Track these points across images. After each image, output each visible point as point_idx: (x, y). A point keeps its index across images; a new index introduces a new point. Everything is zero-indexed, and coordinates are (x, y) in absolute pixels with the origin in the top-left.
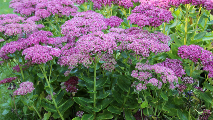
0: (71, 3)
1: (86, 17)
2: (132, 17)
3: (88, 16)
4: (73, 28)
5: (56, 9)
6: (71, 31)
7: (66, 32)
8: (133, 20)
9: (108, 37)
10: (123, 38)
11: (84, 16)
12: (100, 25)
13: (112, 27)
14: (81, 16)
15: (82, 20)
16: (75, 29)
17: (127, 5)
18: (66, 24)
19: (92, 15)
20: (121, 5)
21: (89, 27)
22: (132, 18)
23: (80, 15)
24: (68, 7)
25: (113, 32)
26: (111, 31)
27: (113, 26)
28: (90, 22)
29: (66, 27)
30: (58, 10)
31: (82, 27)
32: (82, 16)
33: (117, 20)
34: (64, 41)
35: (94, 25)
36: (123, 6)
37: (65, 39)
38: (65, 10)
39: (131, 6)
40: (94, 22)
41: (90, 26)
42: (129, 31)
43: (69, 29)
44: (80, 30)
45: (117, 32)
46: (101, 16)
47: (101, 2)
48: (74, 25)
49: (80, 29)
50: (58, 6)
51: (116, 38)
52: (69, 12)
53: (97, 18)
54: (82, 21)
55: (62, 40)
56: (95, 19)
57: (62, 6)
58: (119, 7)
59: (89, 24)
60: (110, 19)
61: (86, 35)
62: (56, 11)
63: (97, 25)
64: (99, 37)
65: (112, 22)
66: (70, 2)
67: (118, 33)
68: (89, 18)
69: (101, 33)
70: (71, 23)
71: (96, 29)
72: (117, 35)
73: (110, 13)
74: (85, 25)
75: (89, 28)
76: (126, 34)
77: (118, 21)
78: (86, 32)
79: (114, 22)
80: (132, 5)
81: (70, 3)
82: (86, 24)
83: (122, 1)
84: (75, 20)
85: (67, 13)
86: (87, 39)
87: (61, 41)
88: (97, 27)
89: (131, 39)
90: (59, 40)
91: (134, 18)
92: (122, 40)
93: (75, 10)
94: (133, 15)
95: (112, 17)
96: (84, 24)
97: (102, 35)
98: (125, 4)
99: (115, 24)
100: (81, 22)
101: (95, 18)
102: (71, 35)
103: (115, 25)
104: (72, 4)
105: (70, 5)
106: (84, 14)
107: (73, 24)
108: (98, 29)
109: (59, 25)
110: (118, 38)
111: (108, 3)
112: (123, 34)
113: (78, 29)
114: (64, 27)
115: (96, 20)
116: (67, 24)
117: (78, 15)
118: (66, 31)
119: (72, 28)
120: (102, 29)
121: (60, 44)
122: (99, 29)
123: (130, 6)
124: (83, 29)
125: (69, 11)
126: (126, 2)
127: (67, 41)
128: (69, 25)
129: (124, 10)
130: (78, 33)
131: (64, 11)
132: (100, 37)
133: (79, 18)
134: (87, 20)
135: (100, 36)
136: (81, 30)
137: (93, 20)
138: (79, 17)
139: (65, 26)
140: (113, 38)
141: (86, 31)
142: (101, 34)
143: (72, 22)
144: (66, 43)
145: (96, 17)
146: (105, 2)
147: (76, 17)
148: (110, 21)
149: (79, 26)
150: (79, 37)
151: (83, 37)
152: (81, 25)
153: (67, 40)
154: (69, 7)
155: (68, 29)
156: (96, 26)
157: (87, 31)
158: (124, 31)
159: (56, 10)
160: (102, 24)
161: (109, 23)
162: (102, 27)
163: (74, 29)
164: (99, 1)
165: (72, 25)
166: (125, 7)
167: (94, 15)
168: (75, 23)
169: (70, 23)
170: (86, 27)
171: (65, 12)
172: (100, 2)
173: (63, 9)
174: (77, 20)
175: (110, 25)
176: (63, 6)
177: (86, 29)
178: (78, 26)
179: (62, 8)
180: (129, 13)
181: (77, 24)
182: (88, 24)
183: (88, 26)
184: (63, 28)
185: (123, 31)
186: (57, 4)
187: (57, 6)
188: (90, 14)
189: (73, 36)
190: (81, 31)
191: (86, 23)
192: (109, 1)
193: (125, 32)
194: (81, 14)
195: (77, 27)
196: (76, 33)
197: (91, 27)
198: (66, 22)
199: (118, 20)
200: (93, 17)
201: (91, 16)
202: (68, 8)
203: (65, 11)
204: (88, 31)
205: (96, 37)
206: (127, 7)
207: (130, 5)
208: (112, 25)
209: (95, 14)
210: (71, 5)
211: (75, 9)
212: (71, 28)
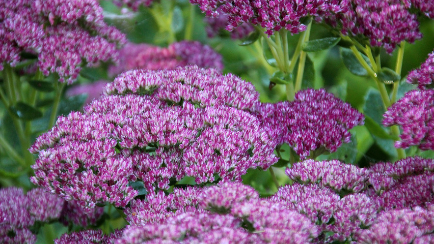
0: (87, 9)
1: (168, 94)
2: (412, 112)
3: (179, 93)
4: (97, 156)
5: (7, 39)
6: (85, 174)
7: (58, 179)
8: (415, 130)
9: (281, 218)
10: (356, 217)
11: (155, 90)
12: (236, 145)
13: (300, 151)
14: (141, 92)
15: (146, 115)
16: (109, 162)
17: (388, 32)
18: (62, 130)
19: (197, 88)
20: (354, 30)
21: (179, 152)
22: (412, 118)
23: (136, 83)
24: (73, 28)
25: (309, 183)
26: (298, 180)
27: (308, 148)
28: (185, 127)
29: (61, 151)
30: (19, 43)
31: (143, 151)
32: (147, 88)
33: (331, 115)
34: (43, 216)
35: (207, 146)
36: (364, 33)
37: (50, 205)
38: (58, 49)
39: (406, 34)
40: (209, 126)
41: (188, 147)
42: (394, 176)
43: (77, 161)
44: (135, 168)
45: (328, 186)
46: (247, 89)
47: (251, 16)
48: (103, 140)
49: (130, 159)
50: (18, 25)
51: (324, 221)
52: (75, 56)
53: (223, 101)
54: (144, 118)
55: (35, 206)
56: (211, 112)
57: (39, 24)
58: (346, 38)
59: (181, 137)
60: (291, 105)
61: (162, 199)
62: (9, 51)
63: (222, 141)
64: (230, 219)
65: (303, 125)
66: (86, 5)
67: (332, 190)
68: (180, 104)
69: (242, 197)
70: (87, 130)
71: (218, 168)
72: (325, 201)
73: (291, 71)
74: (161, 139)
75: (182, 161)
76: (374, 195)
77: (335, 117)
78: (166, 179)
79: (311, 125)
80: (413, 34)
81: (83, 10)
82: (166, 137)
83: (359, 10)
84: (110, 109)
85: (68, 62)
86: (168, 229)
87: (29, 215)
88: (222, 152)
89: (403, 232)
90: (15, 207)
91: (420, 120)
92: (351, 229)
93: (109, 50)
94: (415, 103)
95: (302, 98)
96: (155, 136)
97: (246, 209)
98: (373, 23)
99: (320, 137)
100: (137, 121)
101: (213, 102)
102: (85, 195)
103: (318, 145)
104: (94, 15)
105: (83, 17)
106: (158, 79)
107: (95, 134)
108: (226, 167)
109: (20, 123)
110: (332, 219)
111: (283, 23)
112: (360, 200)
113: (124, 164)
114: (46, 147)
115: (220, 117)
116: (64, 135)
117: (126, 83)
118: (56, 171)
119: (90, 157)
120: (247, 167)
121: (20, 229)
122: (233, 165)
123: (403, 38)
124: (146, 162)
125: (77, 51)
126: (383, 13)
127: (62, 213)
128: (78, 140)
129: (368, 50)
130: (122, 185)
131: (51, 53)
132: (237, 219)
133: (128, 98)
134: (172, 114)
135: (240, 211)
136: (140, 167)
137: (205, 113)
138: (128, 92)
139: (57, 144)
140: (307, 223)
141: (165, 174)
142: (242, 203)
143: (93, 124)
144: (52, 221)
145: (220, 98)
146: (272, 18)
147: (111, 94)
148: (292, 117)
149: (129, 144)
150: (129, 206)
151: (146, 207)
152: (139, 140)
153: (59, 209)
154: (77, 29)
155: (68, 160)
156: (219, 146)
157: (169, 176)
158: (367, 180)
159: (9, 43)
160: (252, 140)
161: (285, 132)
162: (249, 153)
163: (104, 161)
164: (238, 14)
165: (90, 137)
166: (373, 43)
167: (211, 85)
168: (109, 126)
169: (82, 131)
170: (166, 149)
171: (54, 58)
172: (245, 18)
173: (43, 39)
174: (116, 110)
175: (291, 142)
176: (48, 24)
177: (164, 166)
178: (124, 144)
179: (41, 33)
180: (394, 69)
181: (119, 134)
182: (176, 136)
183: (177, 146)
184: (45, 153)
185: (362, 179)
186: (16, 11)
187: (13, 25)
188: (188, 81)
189: (93, 199)
190: (136, 176)
191: (168, 133)
192: (292, 17)
193: (370, 186)
194: (139, 79)
195: (118, 147)
196: (111, 183)
197: (191, 154)
198: (61, 123)
199: (337, 112)
200: (203, 95)
201: (192, 89)
202: (70, 34)
203: (57, 55)
204: (176, 172)
205: (218, 219)
206: (386, 40)
207: (403, 30)
208: (300, 139)
209: (217, 80)
210: (89, 18)
211: (111, 42)
212: (83, 158)
